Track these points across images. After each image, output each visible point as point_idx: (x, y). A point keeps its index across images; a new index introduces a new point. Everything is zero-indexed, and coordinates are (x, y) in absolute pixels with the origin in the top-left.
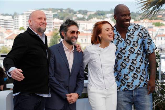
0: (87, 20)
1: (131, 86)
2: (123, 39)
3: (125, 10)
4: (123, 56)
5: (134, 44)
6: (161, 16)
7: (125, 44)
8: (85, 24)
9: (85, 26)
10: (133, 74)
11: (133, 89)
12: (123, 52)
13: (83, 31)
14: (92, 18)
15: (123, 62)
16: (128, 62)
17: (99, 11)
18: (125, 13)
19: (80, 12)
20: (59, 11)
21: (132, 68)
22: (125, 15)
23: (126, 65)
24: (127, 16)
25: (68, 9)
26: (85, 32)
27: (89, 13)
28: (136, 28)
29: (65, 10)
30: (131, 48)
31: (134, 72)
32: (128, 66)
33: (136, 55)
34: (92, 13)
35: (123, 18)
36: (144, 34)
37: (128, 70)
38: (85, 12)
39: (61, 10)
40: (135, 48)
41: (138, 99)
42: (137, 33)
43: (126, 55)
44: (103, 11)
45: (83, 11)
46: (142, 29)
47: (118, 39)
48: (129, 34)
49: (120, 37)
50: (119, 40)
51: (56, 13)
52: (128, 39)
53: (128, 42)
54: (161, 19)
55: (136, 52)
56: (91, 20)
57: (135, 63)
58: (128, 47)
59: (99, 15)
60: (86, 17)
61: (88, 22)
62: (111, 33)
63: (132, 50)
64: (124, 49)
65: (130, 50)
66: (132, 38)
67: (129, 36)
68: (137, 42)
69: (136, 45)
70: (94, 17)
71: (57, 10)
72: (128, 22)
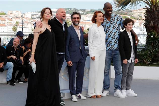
0: (85, 15)
1: (113, 47)
3: (109, 5)
4: (109, 31)
5: (115, 24)
6: (127, 13)
7: (110, 24)
8: (84, 17)
9: (84, 18)
10: (114, 41)
11: (114, 49)
13: (83, 21)
14: (88, 14)
15: (109, 34)
16: (112, 34)
17: (92, 10)
19: (81, 10)
20: (69, 10)
21: (114, 37)
22: (109, 8)
23: (111, 36)
25: (74, 8)
26: (84, 21)
27: (86, 11)
28: (116, 16)
29: (73, 9)
30: (114, 26)
32: (112, 36)
33: (116, 30)
34: (88, 11)
35: (108, 10)
36: (120, 19)
37: (112, 39)
38: (84, 10)
39: (71, 9)
41: (115, 56)
42: (116, 18)
43: (111, 30)
44: (94, 10)
45: (83, 10)
46: (119, 16)
47: (106, 22)
48: (112, 19)
49: (107, 20)
51: (68, 11)
54: (127, 15)
55: (116, 28)
56: (88, 15)
57: (115, 34)
58: (112, 26)
59: (92, 12)
60: (85, 13)
61: (85, 16)
62: (102, 19)
63: (114, 27)
66: (114, 21)
67: (112, 20)
69: (116, 24)
70: (89, 13)
71: (68, 9)
72: (111, 12)
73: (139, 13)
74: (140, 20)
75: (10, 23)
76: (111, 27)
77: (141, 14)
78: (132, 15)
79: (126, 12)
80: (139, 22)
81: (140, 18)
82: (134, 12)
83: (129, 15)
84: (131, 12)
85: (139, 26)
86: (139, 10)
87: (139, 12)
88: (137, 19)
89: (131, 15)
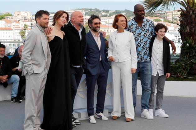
0: (109, 16)
2: (139, 27)
3: (140, 7)
4: (139, 38)
5: (146, 31)
7: (141, 31)
8: (108, 19)
9: (107, 21)
10: (144, 52)
12: (139, 36)
13: (106, 24)
14: (112, 15)
15: (139, 43)
16: (142, 43)
18: (140, 10)
19: (104, 11)
20: (89, 10)
22: (141, 11)
23: (141, 45)
24: (142, 11)
25: (96, 9)
26: (107, 25)
27: (110, 12)
28: (148, 21)
29: (93, 10)
30: (145, 33)
31: (145, 50)
32: (142, 46)
33: (147, 39)
34: (112, 12)
36: (152, 25)
38: (107, 11)
39: (91, 10)
40: (147, 34)
44: (119, 11)
45: (106, 11)
46: (151, 22)
48: (144, 24)
50: (137, 28)
51: (87, 12)
52: (143, 28)
53: (143, 29)
55: (147, 37)
56: (111, 16)
57: (146, 44)
58: (143, 33)
59: (117, 13)
60: (108, 15)
61: (109, 18)
63: (145, 35)
64: (140, 34)
65: (144, 35)
67: (144, 26)
68: (148, 30)
69: (148, 32)
72: (143, 16)
73: (174, 15)
74: (175, 23)
75: (16, 26)
76: (141, 34)
77: (176, 17)
78: (166, 18)
79: (158, 14)
80: (174, 26)
81: (175, 21)
82: (168, 13)
83: (162, 18)
84: (165, 13)
85: (173, 31)
86: (174, 12)
87: (174, 13)
88: (172, 22)
89: (164, 17)
